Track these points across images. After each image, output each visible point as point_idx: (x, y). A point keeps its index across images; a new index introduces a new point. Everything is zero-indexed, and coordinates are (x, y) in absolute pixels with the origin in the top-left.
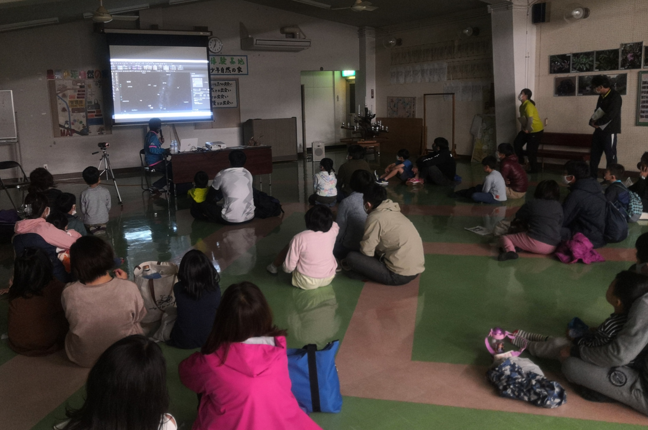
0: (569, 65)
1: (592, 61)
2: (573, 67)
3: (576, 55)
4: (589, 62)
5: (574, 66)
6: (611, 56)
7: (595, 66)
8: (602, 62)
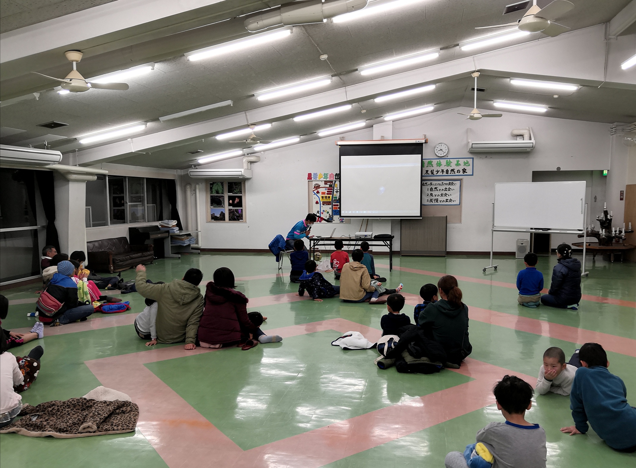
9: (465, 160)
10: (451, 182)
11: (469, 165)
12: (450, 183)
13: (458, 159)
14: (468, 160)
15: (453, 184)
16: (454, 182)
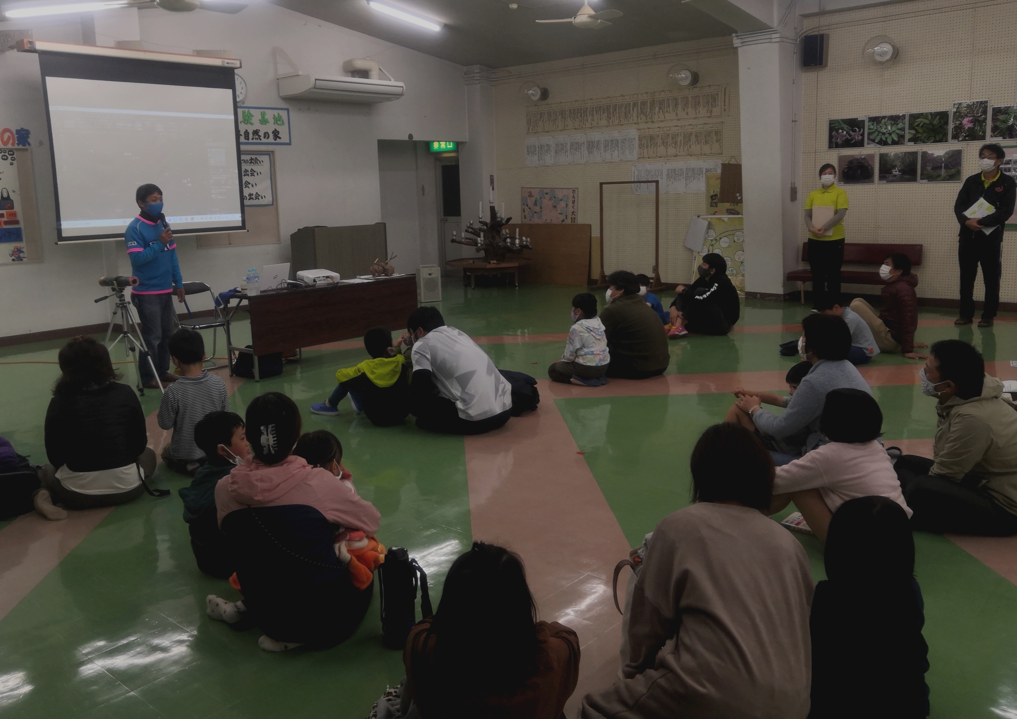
0: (863, 135)
1: (903, 129)
2: (868, 138)
3: (875, 120)
4: (898, 131)
5: (872, 137)
6: (936, 122)
7: (907, 137)
8: (921, 131)
9: (276, 112)
10: (254, 157)
11: (283, 123)
12: (252, 159)
13: (262, 110)
14: (280, 112)
15: (258, 162)
16: (260, 158)
